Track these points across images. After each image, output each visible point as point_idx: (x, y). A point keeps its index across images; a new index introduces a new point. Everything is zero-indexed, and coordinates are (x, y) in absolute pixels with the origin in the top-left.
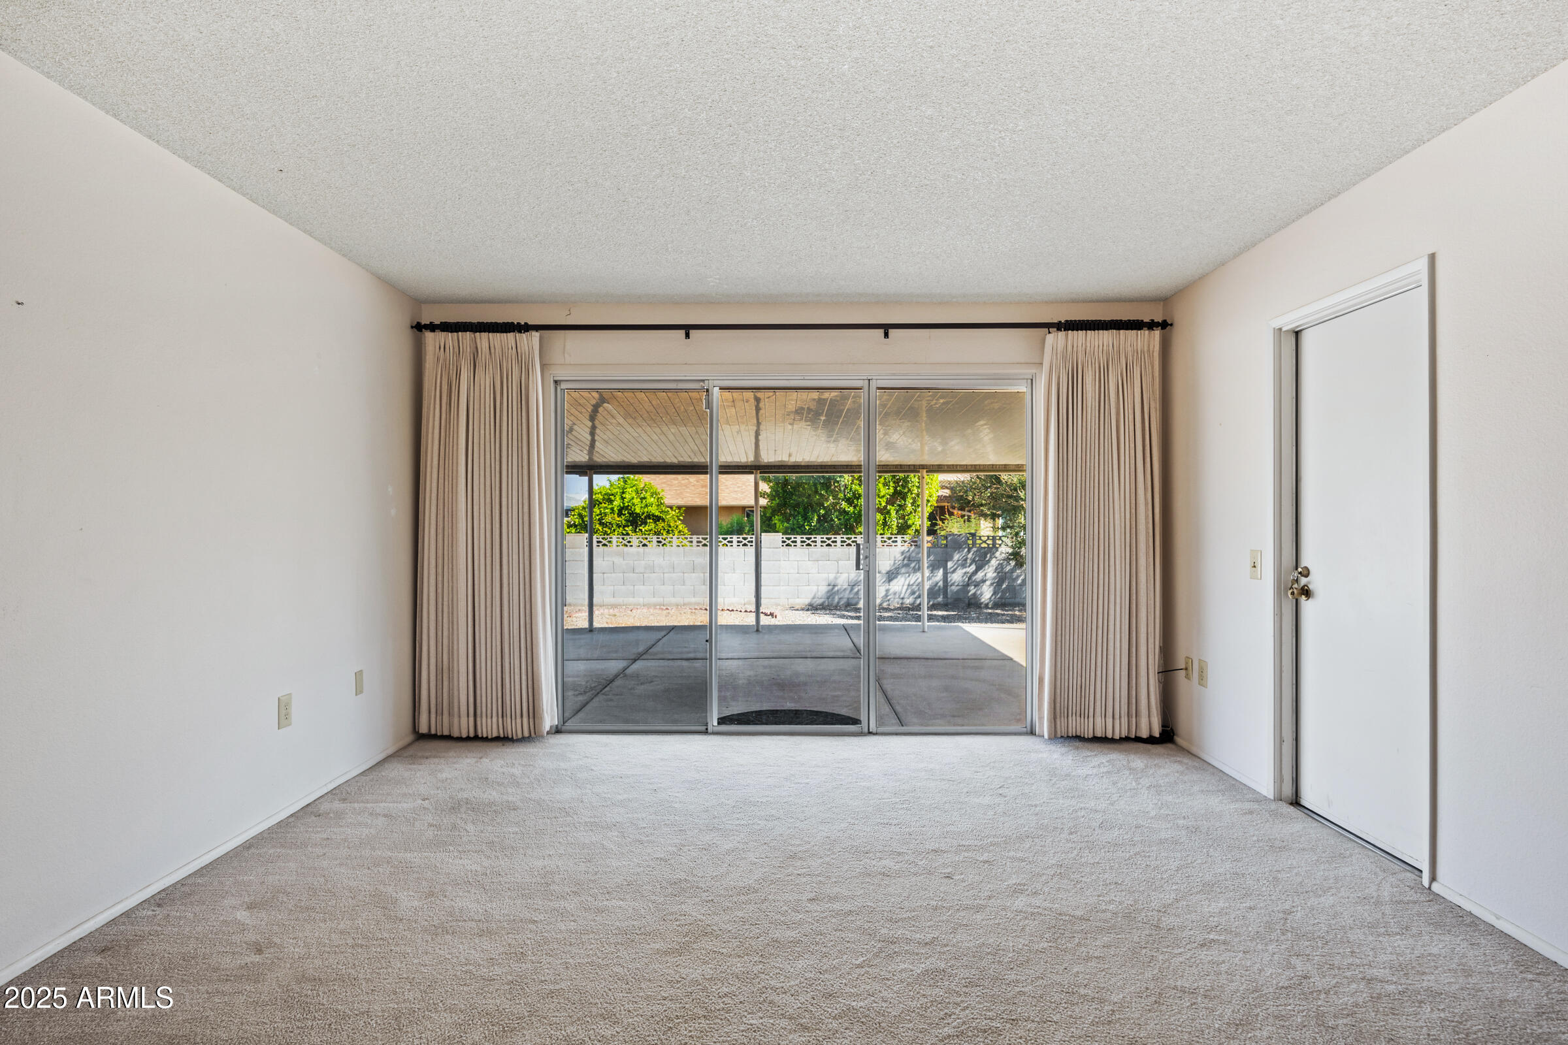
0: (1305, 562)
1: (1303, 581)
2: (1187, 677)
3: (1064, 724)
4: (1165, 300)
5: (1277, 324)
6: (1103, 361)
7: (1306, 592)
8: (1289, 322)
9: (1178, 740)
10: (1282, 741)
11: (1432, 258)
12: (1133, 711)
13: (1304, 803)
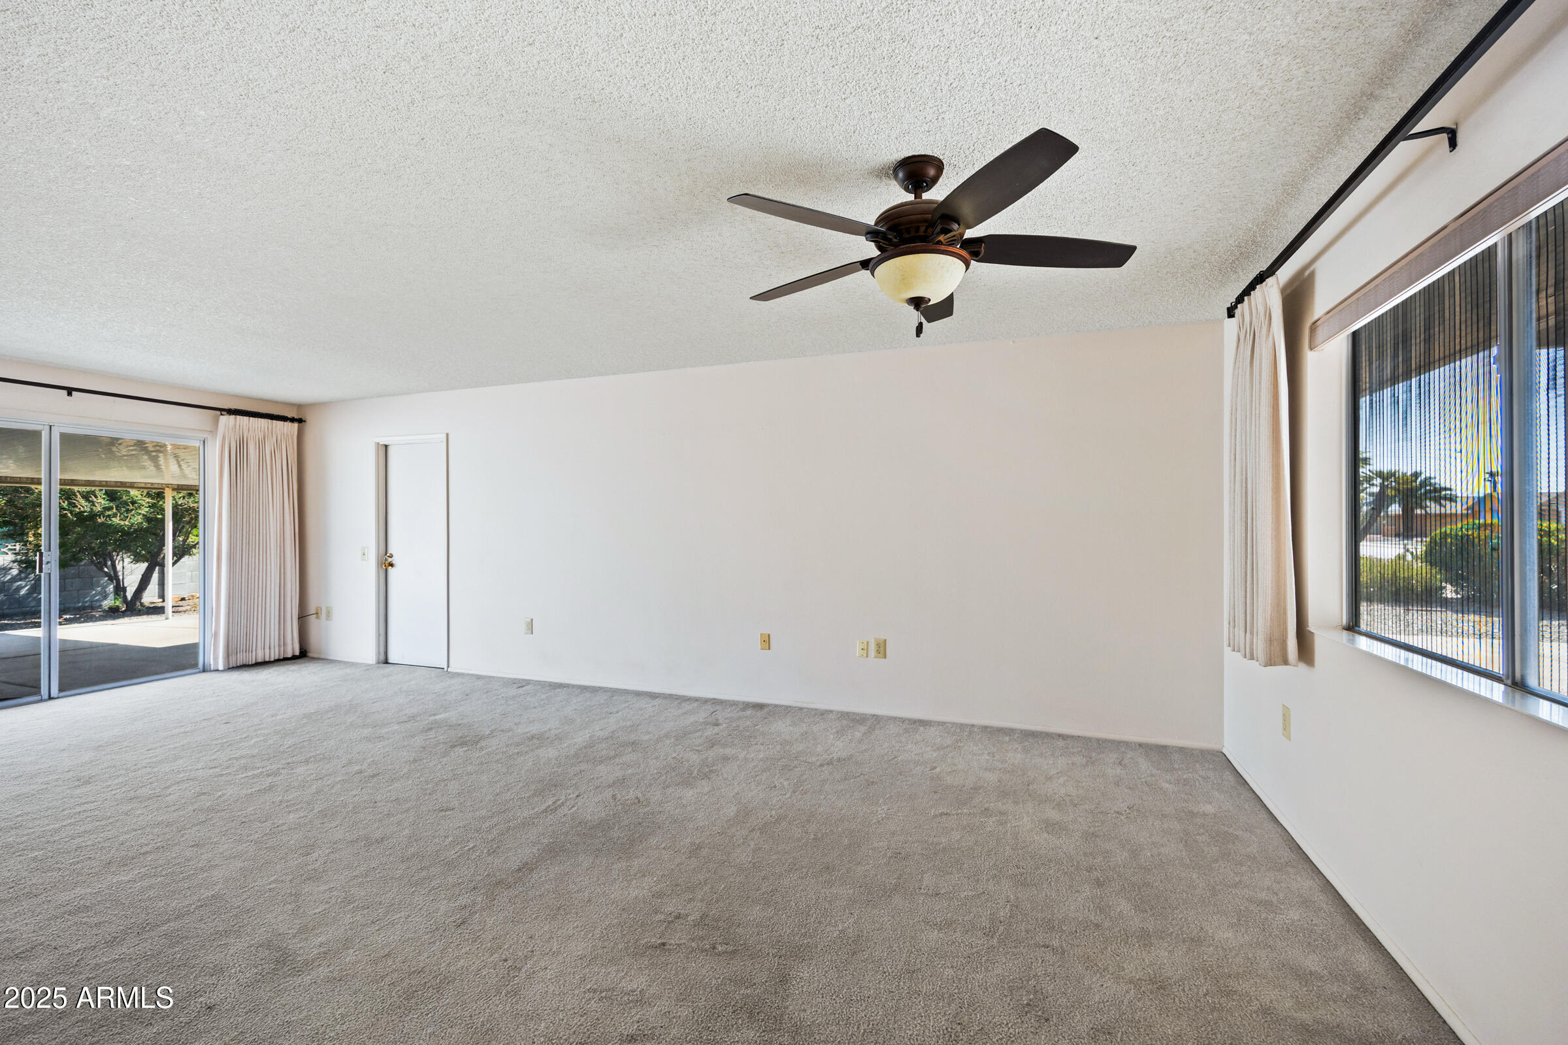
0: (390, 551)
1: (390, 560)
2: (318, 617)
3: (234, 659)
4: (299, 406)
5: (377, 440)
6: (261, 437)
7: (391, 565)
8: (384, 441)
9: (310, 655)
10: (379, 635)
11: (447, 435)
12: (283, 643)
13: (390, 661)
